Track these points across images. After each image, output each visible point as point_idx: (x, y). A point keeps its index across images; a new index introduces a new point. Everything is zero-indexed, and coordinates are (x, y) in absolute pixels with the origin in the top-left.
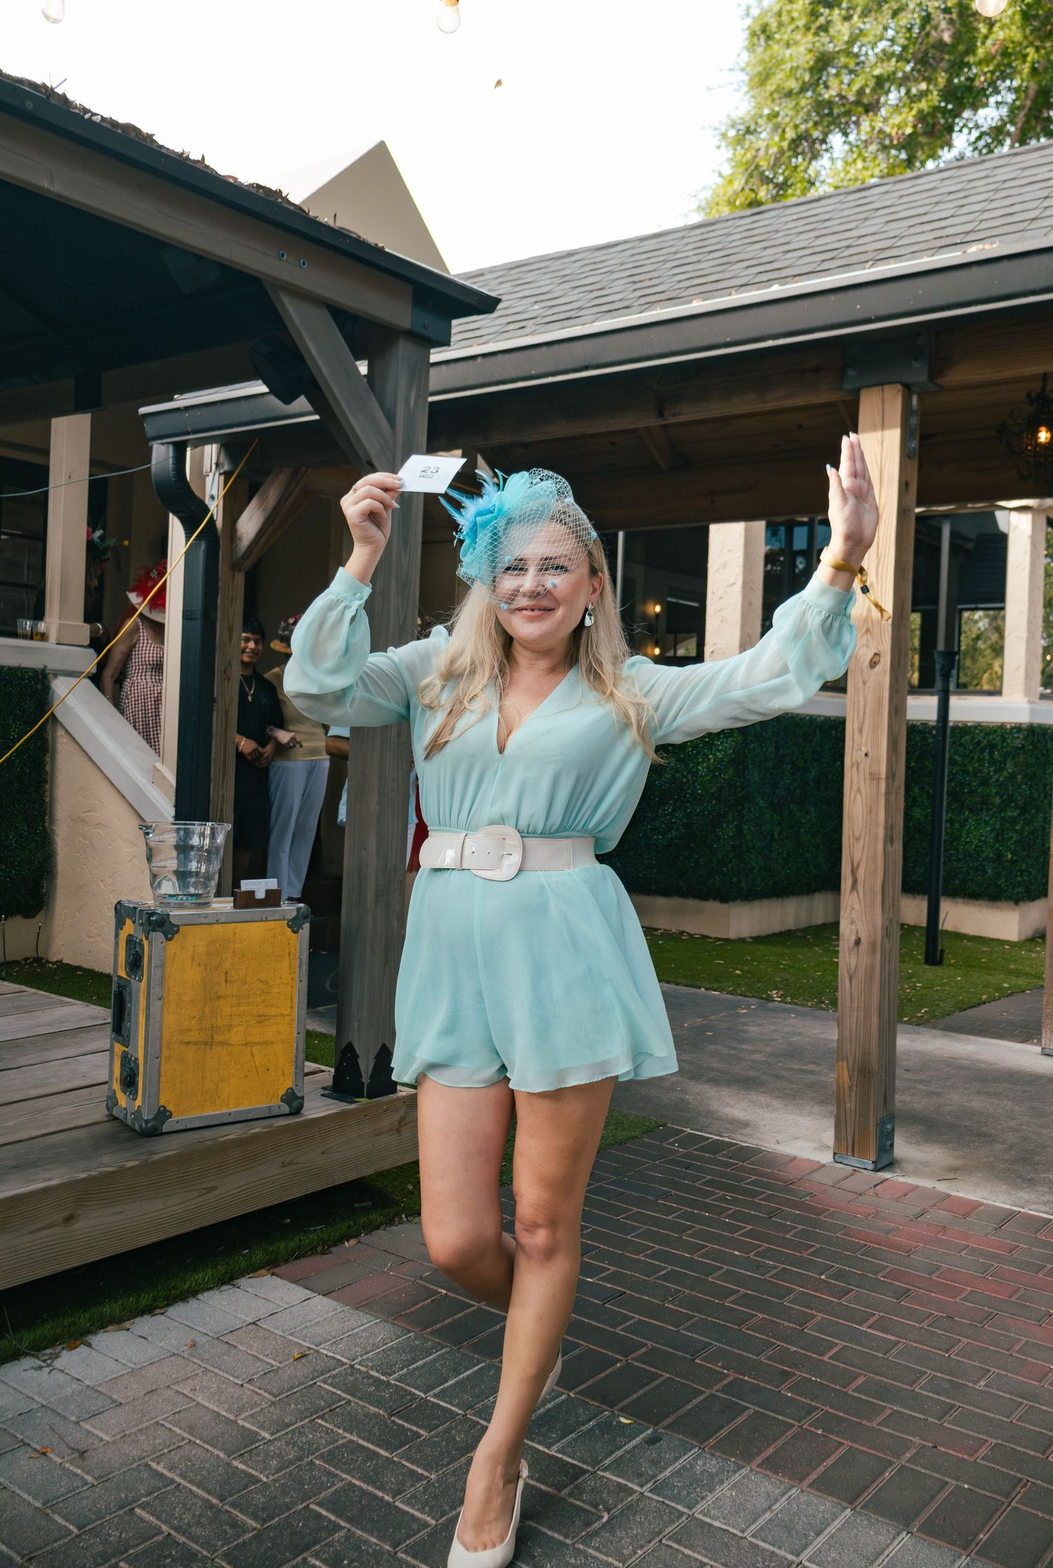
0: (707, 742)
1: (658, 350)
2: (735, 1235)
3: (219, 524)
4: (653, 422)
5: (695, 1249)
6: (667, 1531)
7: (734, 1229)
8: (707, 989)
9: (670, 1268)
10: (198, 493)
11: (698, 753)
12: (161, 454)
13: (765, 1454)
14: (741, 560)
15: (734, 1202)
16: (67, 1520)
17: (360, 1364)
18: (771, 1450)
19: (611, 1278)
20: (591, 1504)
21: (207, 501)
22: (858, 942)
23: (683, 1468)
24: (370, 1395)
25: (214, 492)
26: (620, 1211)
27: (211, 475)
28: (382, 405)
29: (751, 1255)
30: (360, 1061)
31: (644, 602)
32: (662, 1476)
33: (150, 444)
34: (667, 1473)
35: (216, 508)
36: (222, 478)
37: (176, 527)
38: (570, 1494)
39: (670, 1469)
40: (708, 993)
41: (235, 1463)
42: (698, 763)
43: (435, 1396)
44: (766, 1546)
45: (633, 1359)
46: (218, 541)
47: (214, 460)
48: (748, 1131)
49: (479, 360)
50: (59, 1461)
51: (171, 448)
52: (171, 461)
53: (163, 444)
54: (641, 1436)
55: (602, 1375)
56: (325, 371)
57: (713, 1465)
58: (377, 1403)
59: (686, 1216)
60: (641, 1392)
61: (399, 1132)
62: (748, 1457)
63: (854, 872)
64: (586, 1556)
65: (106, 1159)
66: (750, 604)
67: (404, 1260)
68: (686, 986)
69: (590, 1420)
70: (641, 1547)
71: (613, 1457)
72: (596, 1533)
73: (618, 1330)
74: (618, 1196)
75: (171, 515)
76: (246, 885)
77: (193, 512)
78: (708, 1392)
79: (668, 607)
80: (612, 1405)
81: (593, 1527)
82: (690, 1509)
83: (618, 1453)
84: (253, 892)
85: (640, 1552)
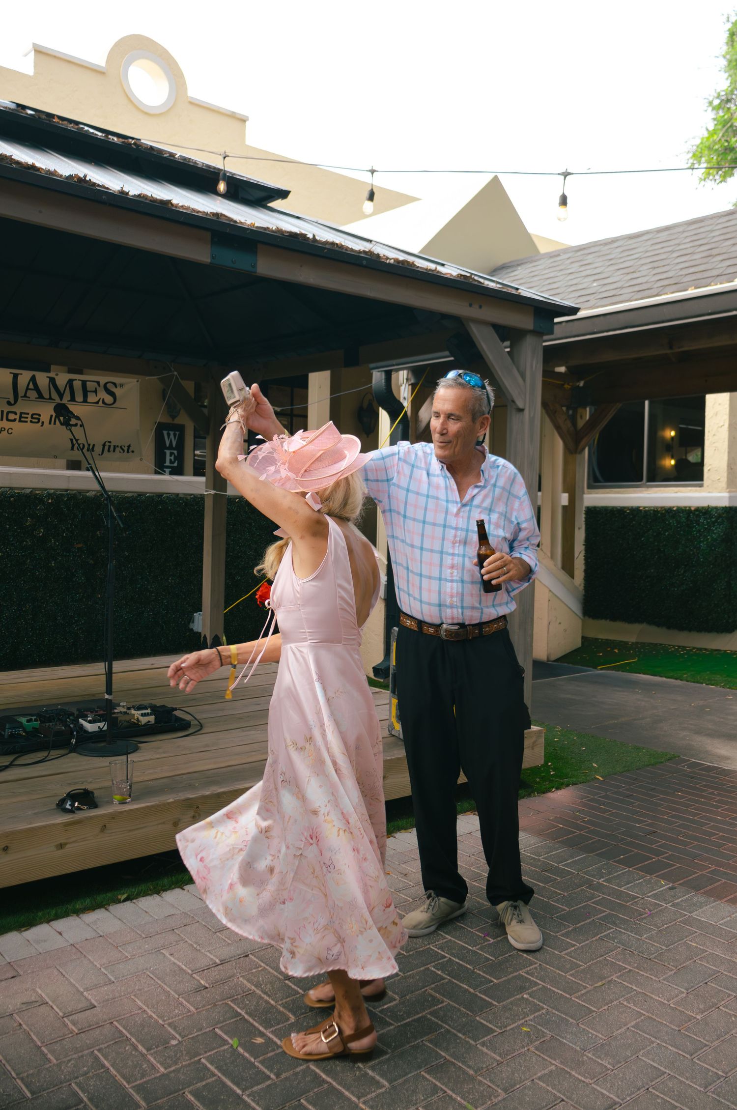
0: (706, 528)
1: (668, 318)
2: (719, 810)
3: (409, 413)
4: (668, 351)
5: (696, 815)
6: (679, 920)
7: (717, 807)
8: (707, 684)
9: (681, 822)
10: (397, 398)
11: (700, 535)
12: (378, 377)
13: (729, 898)
14: (727, 410)
15: (719, 795)
16: (406, 896)
17: (524, 851)
18: (732, 896)
19: (650, 825)
20: (642, 908)
21: (402, 400)
23: (687, 899)
24: (531, 863)
25: (406, 395)
26: (653, 796)
27: (404, 386)
28: (518, 369)
29: (727, 819)
31: (663, 429)
32: (677, 901)
33: (371, 371)
34: (679, 900)
35: (407, 404)
36: (410, 387)
37: (384, 417)
38: (632, 904)
39: (681, 899)
40: (707, 686)
41: (474, 883)
42: (701, 542)
43: (563, 865)
44: (727, 929)
45: (663, 858)
46: (409, 424)
47: (405, 377)
48: (729, 761)
49: (564, 324)
50: (396, 877)
51: (383, 374)
52: (383, 381)
53: (379, 371)
54: (666, 887)
55: (646, 863)
56: (491, 357)
57: (702, 899)
58: (535, 866)
59: (689, 800)
60: (666, 871)
61: (533, 749)
62: (719, 897)
64: (640, 925)
65: (395, 752)
66: (734, 438)
67: (539, 812)
68: (694, 682)
69: (640, 879)
70: (666, 924)
71: (652, 893)
72: (645, 918)
73: (653, 846)
74: (652, 790)
75: (380, 409)
77: (394, 409)
78: (701, 873)
79: (680, 432)
80: (651, 875)
81: (643, 916)
82: (690, 913)
83: (654, 892)
85: (666, 926)
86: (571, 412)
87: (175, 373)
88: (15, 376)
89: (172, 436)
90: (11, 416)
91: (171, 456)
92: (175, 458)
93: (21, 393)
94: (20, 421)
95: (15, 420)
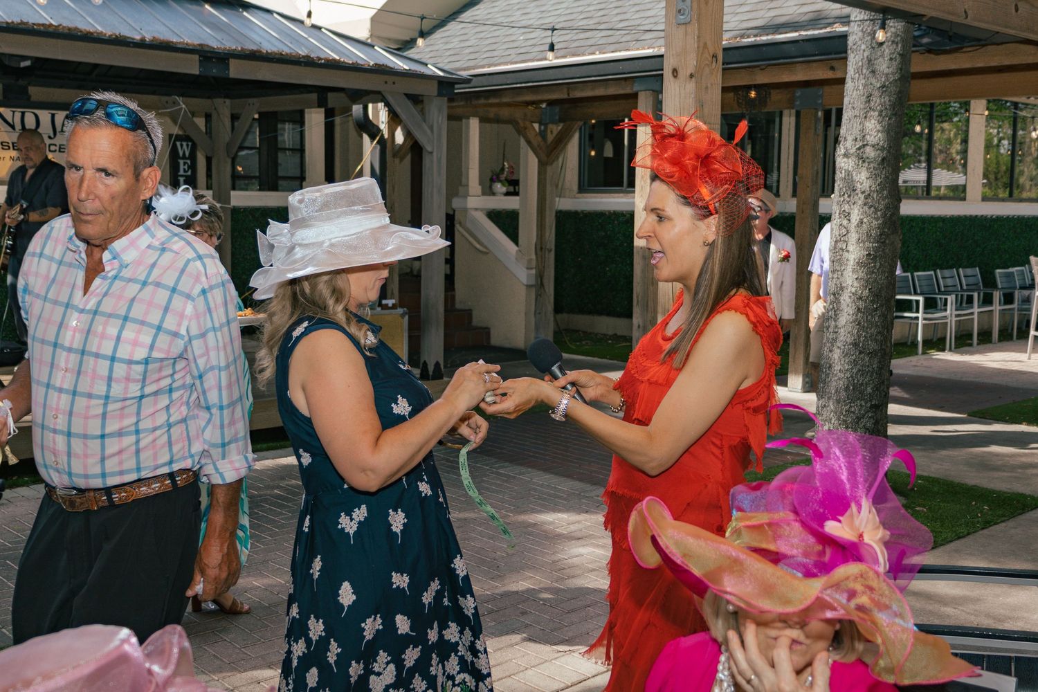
3: (386, 136)
10: (375, 122)
12: (357, 109)
21: (380, 126)
22: (639, 326)
25: (384, 120)
27: (381, 112)
30: (429, 367)
35: (384, 128)
36: (387, 115)
46: (386, 144)
47: (383, 105)
51: (361, 106)
52: (361, 112)
63: (637, 297)
75: (363, 133)
76: (384, 302)
77: (373, 132)
84: (387, 305)
86: (543, 127)
87: (184, 106)
88: (53, 116)
89: (185, 147)
90: (53, 148)
91: (184, 165)
92: (189, 167)
93: (58, 129)
94: (60, 151)
95: (55, 151)
